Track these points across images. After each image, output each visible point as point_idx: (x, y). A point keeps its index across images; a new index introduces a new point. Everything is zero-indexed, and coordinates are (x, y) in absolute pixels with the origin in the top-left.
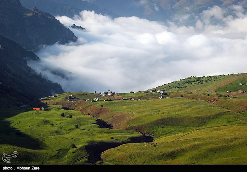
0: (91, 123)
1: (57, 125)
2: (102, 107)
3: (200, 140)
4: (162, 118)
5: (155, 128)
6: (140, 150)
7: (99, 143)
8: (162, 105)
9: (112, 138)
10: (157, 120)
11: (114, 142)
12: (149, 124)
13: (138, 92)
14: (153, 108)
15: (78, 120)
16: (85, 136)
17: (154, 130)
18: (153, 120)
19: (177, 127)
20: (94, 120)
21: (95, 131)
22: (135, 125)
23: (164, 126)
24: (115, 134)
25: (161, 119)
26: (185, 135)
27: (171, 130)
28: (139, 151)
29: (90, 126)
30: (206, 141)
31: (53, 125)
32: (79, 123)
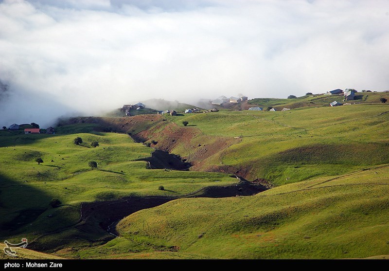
0: (137, 158)
1: (52, 161)
2: (186, 125)
3: (347, 188)
4: (300, 146)
5: (278, 168)
6: (202, 212)
7: (125, 198)
8: (321, 120)
9: (162, 188)
10: (286, 152)
11: (162, 197)
12: (267, 159)
13: (305, 95)
14: (297, 126)
15: (108, 152)
16: (99, 185)
17: (276, 174)
18: (279, 150)
19: (330, 165)
20: (147, 152)
21: (133, 174)
22: (234, 162)
23: (302, 164)
24: (178, 180)
25: (296, 149)
26: (328, 181)
27: (313, 173)
28: (199, 213)
29: (128, 165)
30: (359, 190)
31: (42, 162)
32: (108, 158)
